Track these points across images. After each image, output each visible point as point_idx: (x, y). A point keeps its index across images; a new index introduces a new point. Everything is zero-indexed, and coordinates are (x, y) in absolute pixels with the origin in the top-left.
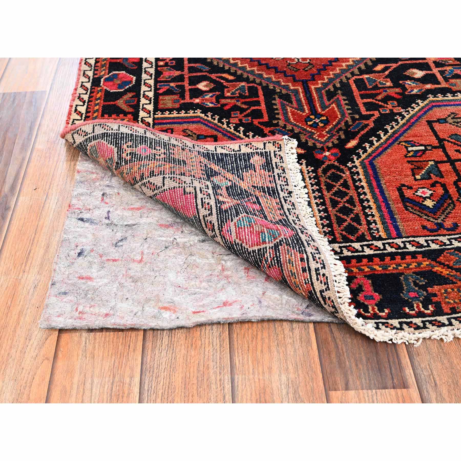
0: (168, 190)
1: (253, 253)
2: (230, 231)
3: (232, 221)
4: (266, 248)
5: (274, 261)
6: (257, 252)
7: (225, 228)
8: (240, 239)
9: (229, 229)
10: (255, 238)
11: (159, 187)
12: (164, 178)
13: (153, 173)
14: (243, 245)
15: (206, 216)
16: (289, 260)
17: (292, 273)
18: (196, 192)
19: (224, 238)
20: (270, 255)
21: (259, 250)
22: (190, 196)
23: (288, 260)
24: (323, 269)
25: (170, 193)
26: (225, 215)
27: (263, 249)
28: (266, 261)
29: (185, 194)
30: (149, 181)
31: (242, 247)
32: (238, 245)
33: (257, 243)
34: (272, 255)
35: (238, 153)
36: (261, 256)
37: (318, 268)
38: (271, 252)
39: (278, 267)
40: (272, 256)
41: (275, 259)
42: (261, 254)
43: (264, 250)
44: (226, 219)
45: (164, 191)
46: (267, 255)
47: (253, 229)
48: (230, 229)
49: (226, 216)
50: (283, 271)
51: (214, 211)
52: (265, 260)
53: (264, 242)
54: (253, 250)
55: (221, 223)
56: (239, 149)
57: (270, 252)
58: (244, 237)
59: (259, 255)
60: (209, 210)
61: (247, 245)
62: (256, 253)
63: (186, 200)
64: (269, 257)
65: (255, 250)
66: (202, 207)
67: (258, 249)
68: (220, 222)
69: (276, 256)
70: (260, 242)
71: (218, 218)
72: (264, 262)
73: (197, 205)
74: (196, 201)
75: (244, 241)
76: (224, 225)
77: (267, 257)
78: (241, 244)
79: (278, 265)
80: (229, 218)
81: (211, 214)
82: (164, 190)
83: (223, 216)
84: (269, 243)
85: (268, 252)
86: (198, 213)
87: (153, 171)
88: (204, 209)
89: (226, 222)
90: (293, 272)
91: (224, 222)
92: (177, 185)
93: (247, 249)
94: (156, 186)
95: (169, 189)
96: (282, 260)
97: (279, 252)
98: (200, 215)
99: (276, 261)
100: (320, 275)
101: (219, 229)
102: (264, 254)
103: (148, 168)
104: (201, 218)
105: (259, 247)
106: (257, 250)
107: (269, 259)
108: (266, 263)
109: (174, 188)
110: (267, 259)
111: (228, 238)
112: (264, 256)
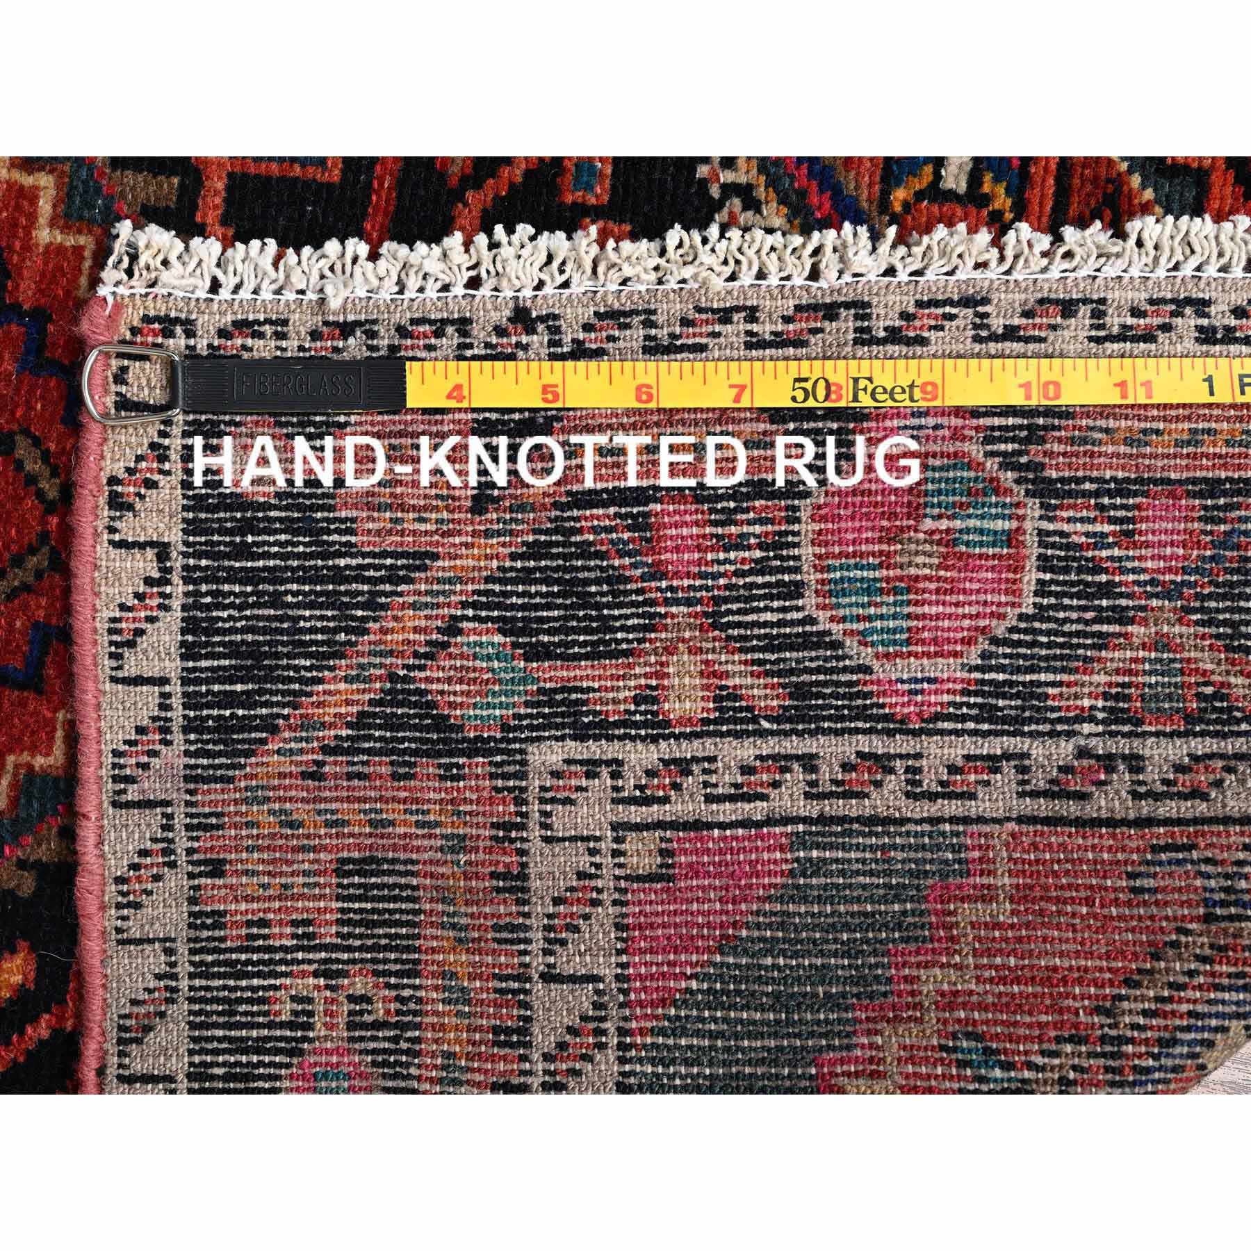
0: (624, 958)
1: (1050, 594)
2: (916, 681)
3: (867, 670)
4: (1040, 532)
5: (1115, 507)
6: (1048, 576)
7: (896, 704)
8: (968, 642)
9: (906, 687)
10: (983, 575)
11: (597, 1006)
12: (548, 978)
13: (508, 1031)
14: (1000, 631)
15: (813, 784)
16: (1128, 442)
17: (1189, 443)
18: (660, 825)
19: (937, 717)
20: (1082, 520)
21: (1045, 563)
22: (685, 852)
23: (1128, 450)
24: (1213, 310)
25: (642, 952)
26: (824, 696)
27: (1042, 544)
28: (1100, 541)
29: (670, 878)
30: (547, 1057)
31: (1005, 642)
32: (991, 655)
33: (1009, 569)
34: (1085, 513)
35: (177, 562)
36: (1074, 559)
37: (1200, 329)
38: (1071, 513)
39: (1145, 494)
40: (1092, 515)
41: (1106, 501)
42: (1066, 559)
43: (1053, 546)
44: (851, 697)
45: (627, 979)
46: (1078, 532)
47: (929, 578)
48: (910, 681)
49: (837, 696)
50: (1169, 481)
51: (793, 746)
52: (1095, 546)
53: (1011, 538)
54: (1036, 594)
55: (870, 718)
56: (150, 553)
57: (1069, 520)
58: (966, 623)
59: (1066, 570)
60: (786, 769)
61: (1001, 617)
62: (1052, 581)
63: (708, 874)
64: (1090, 528)
65: (1039, 581)
66: (764, 798)
67: (1039, 569)
68: (860, 725)
69: (1097, 494)
70: (1009, 556)
71: (837, 733)
72: (1104, 553)
73: (745, 823)
74: (722, 826)
75: (982, 623)
76: (883, 706)
77: (1087, 535)
78: (995, 641)
79: (1135, 494)
80: (850, 684)
81: (809, 762)
82: (618, 978)
83: (831, 707)
84: (1021, 518)
85: (1066, 527)
86: (786, 821)
87: (496, 1030)
88: (773, 793)
89: (867, 695)
90: (1185, 437)
91: (865, 707)
92: (606, 913)
93: (1021, 617)
94: (584, 1018)
95: (619, 952)
96: (1120, 475)
97: (1079, 481)
98: (802, 813)
99: (1118, 501)
100: (1234, 329)
101: (890, 733)
102: (1068, 547)
103: (470, 1058)
104: (812, 809)
105: (1031, 564)
106: (1041, 576)
107: (1098, 528)
108: (1110, 546)
109: (618, 927)
110: (1095, 534)
111: (946, 698)
112: (1080, 547)
